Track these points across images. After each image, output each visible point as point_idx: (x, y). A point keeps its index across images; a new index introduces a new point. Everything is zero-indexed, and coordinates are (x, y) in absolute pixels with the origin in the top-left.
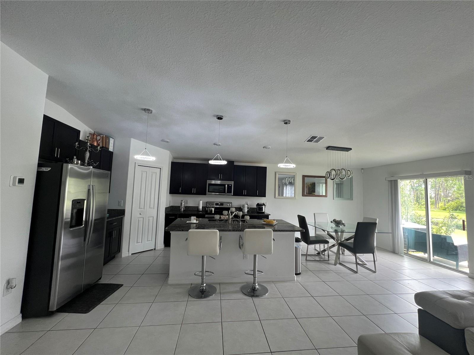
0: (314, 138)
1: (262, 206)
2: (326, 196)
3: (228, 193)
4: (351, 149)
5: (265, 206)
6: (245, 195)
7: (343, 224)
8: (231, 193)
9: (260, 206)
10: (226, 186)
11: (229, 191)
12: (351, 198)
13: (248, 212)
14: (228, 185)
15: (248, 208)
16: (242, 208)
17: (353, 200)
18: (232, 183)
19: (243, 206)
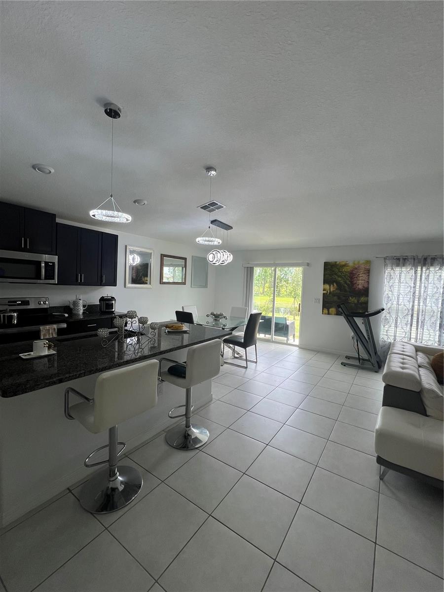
0: (213, 204)
1: (111, 302)
2: (184, 283)
3: (46, 278)
4: (231, 228)
5: (115, 300)
6: (81, 284)
7: (225, 317)
8: (54, 279)
9: (107, 302)
10: (43, 265)
11: (50, 275)
12: (206, 286)
13: (84, 313)
14: (46, 263)
15: (84, 306)
16: (72, 306)
17: (207, 287)
18: (55, 259)
19: (75, 303)
